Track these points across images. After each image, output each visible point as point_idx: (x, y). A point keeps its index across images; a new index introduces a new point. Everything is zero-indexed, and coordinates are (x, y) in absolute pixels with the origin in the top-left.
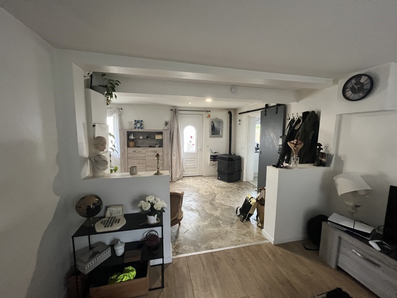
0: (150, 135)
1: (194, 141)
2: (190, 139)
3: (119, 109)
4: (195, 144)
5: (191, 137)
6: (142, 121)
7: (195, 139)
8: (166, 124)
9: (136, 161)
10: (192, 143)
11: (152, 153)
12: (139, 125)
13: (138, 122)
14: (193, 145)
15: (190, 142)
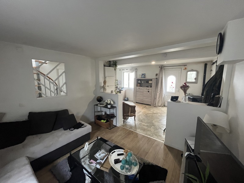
0: (147, 81)
1: (174, 85)
2: (172, 84)
3: (135, 69)
4: (174, 87)
5: (172, 83)
6: (145, 74)
7: (175, 84)
8: (157, 75)
9: (139, 93)
10: (172, 87)
11: (146, 90)
12: (143, 76)
13: (143, 75)
14: (173, 87)
15: (172, 85)
